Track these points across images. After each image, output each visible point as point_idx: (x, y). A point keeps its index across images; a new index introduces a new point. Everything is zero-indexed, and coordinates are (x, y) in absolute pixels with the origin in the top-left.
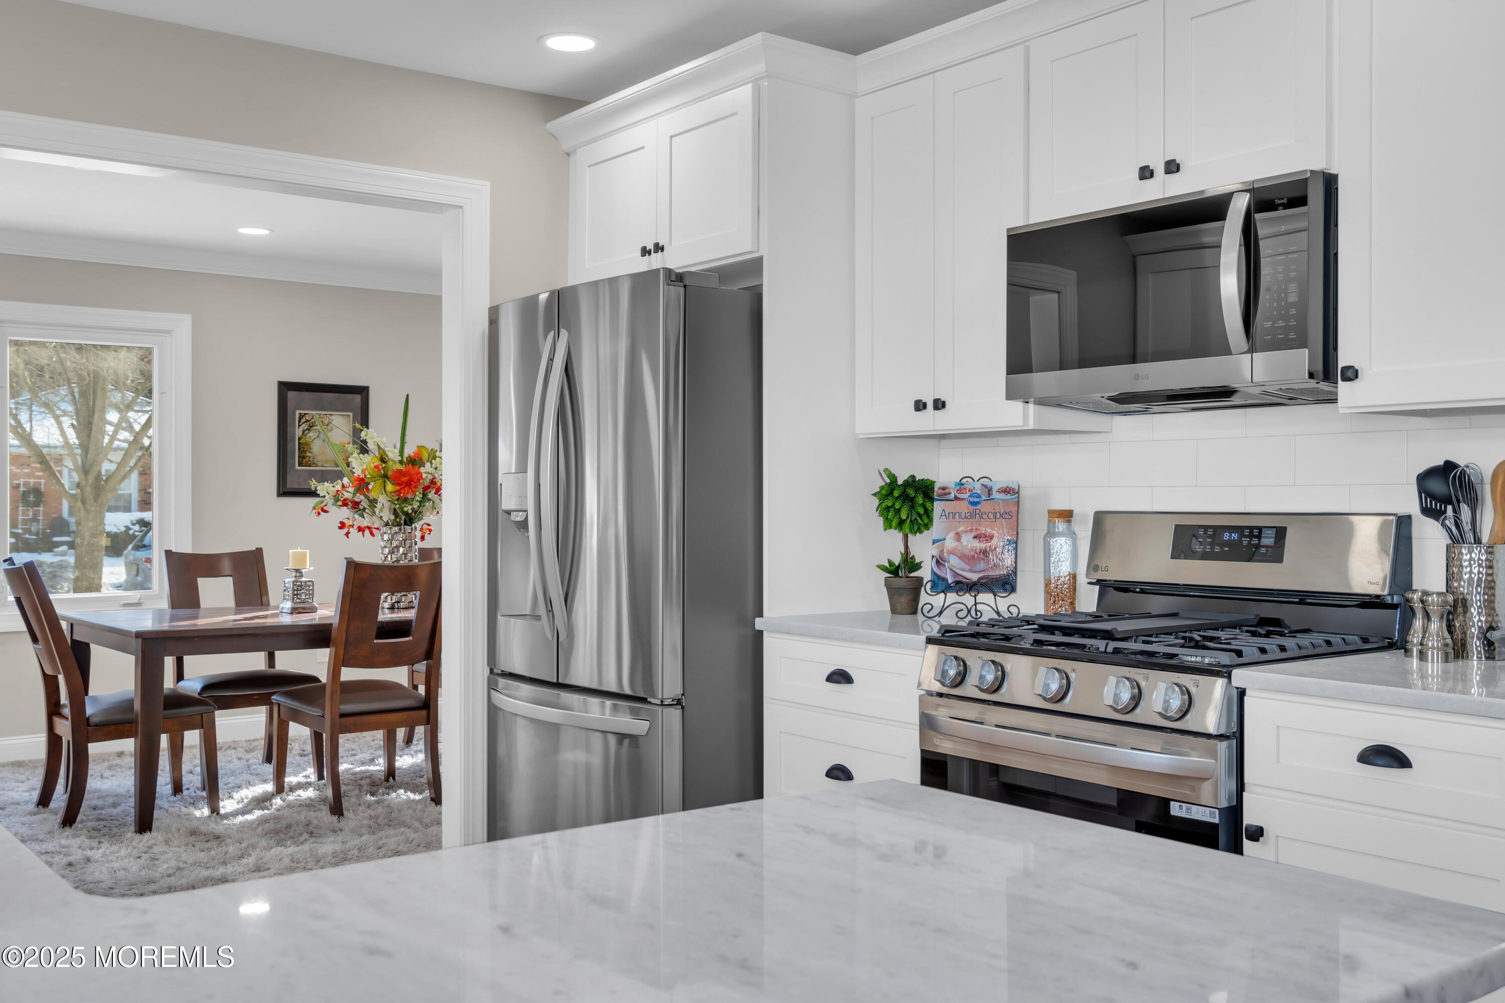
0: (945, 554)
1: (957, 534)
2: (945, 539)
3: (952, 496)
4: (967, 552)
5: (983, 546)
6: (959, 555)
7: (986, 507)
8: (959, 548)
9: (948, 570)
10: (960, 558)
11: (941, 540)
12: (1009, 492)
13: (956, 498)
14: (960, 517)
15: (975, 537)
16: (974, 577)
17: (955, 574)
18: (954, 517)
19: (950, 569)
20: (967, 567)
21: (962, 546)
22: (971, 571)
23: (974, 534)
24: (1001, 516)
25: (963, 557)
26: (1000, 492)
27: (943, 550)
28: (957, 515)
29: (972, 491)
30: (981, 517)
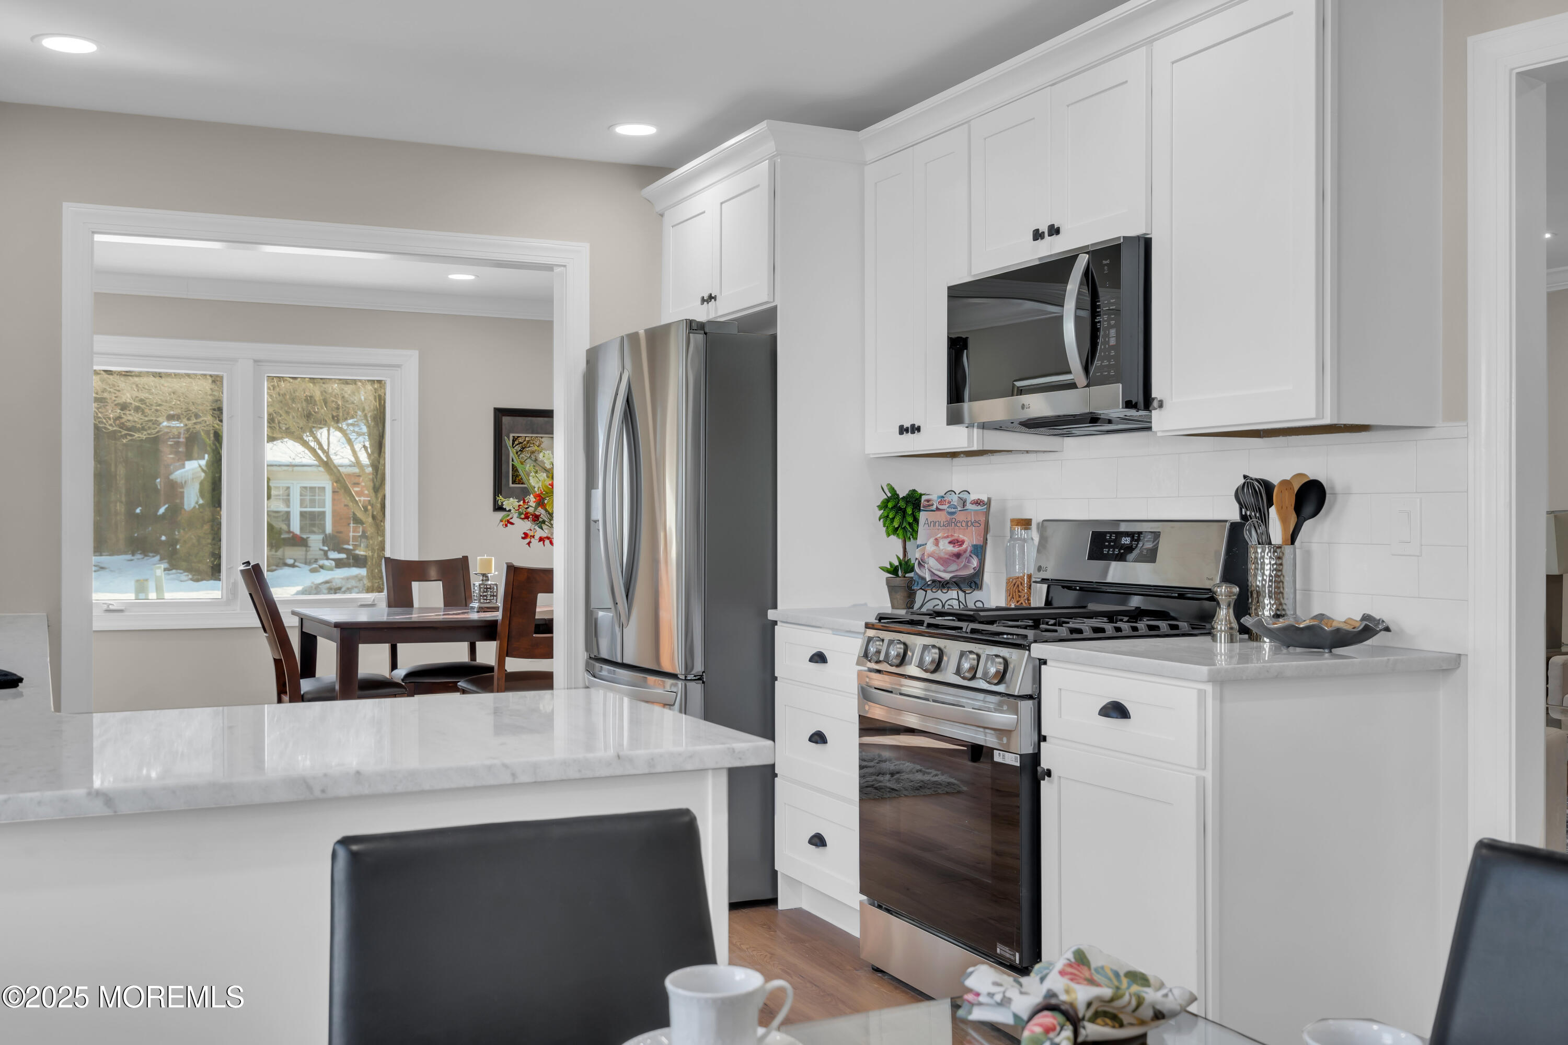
0: (925, 557)
1: (936, 539)
2: (926, 544)
3: (934, 507)
4: (942, 555)
5: (956, 550)
6: (937, 558)
7: (960, 517)
8: (937, 552)
9: (927, 570)
10: (937, 560)
11: (923, 545)
12: (979, 504)
13: (938, 509)
14: (939, 525)
15: (950, 543)
16: (947, 576)
17: (933, 574)
18: (934, 525)
19: (929, 570)
20: (942, 568)
21: (940, 550)
22: (945, 571)
23: (949, 539)
24: (972, 524)
25: (939, 560)
26: (972, 504)
27: (924, 553)
28: (937, 524)
29: (950, 503)
30: (956, 525)
